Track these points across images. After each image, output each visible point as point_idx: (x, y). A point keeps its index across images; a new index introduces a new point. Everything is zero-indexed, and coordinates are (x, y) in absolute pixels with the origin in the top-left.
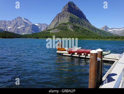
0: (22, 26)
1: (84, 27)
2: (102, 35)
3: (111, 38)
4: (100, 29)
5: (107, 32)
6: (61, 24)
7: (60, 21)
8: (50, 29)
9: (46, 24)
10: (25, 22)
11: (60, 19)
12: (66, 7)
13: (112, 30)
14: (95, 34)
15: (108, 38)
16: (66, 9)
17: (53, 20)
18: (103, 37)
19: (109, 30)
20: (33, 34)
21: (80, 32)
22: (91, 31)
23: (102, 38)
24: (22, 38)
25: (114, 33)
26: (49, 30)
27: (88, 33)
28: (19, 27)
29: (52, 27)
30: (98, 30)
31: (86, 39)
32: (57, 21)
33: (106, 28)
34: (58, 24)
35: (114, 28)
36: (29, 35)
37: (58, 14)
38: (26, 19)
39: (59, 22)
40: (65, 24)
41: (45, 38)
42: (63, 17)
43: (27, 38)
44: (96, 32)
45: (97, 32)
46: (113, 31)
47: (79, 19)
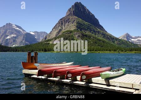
0: (12, 35)
1: (96, 36)
2: (123, 46)
3: (136, 51)
4: (120, 38)
5: (129, 42)
6: (65, 32)
7: (64, 28)
8: (50, 38)
9: (45, 32)
10: (16, 30)
11: (64, 25)
12: (72, 9)
13: (136, 40)
14: (112, 45)
15: (131, 50)
16: (72, 12)
17: (55, 27)
18: (123, 49)
19: (132, 40)
20: (27, 46)
21: (92, 42)
22: (107, 41)
23: (122, 51)
24: (11, 52)
25: (139, 44)
26: (48, 40)
27: (103, 43)
28: (8, 37)
29: (54, 35)
30: (117, 39)
31: (100, 52)
32: (60, 28)
33: (128, 36)
34: (61, 32)
35: (139, 37)
36: (21, 47)
37: (61, 19)
38: (18, 26)
39: (63, 30)
40: (71, 32)
41: (43, 51)
42: (67, 23)
43: (19, 51)
44: (114, 42)
45: (116, 42)
46: (138, 40)
47: (90, 25)
